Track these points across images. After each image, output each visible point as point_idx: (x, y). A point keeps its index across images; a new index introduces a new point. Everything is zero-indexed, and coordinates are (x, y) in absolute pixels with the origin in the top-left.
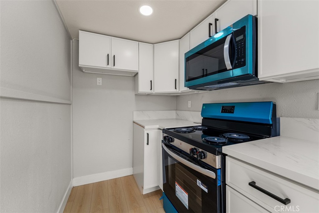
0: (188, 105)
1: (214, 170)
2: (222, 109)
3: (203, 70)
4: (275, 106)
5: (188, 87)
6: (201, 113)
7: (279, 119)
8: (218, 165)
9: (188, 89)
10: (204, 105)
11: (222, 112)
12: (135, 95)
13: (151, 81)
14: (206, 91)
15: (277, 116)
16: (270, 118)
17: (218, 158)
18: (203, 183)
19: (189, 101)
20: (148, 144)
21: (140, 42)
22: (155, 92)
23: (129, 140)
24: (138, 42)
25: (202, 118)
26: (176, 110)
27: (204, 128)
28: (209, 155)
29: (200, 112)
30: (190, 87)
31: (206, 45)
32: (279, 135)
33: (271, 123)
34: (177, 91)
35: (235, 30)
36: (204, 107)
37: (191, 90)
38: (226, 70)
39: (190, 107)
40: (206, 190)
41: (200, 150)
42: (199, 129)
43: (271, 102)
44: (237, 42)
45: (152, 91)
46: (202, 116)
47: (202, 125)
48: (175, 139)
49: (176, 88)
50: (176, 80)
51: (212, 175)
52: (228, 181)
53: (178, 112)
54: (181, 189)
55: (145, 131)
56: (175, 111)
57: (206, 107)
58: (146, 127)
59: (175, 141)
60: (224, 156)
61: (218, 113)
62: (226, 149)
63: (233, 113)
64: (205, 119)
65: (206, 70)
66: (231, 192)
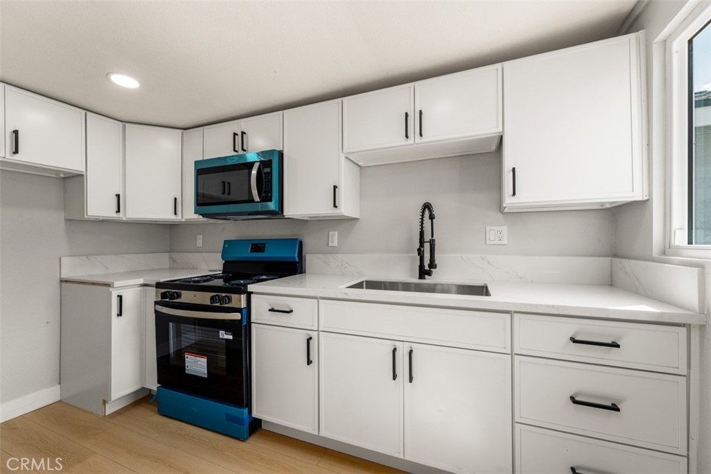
0: (196, 242)
1: (239, 310)
2: (252, 248)
3: (224, 182)
4: (301, 243)
5: (201, 215)
6: (220, 254)
7: (305, 256)
8: (243, 305)
9: (201, 217)
10: (226, 242)
11: (251, 251)
12: (67, 220)
13: (118, 196)
14: (229, 221)
15: (303, 254)
16: (296, 255)
17: (243, 297)
18: (227, 331)
19: (198, 236)
20: (120, 314)
21: (88, 113)
22: (127, 217)
23: (47, 323)
24: (84, 112)
25: (224, 262)
26: (170, 252)
27: (225, 275)
28: (234, 297)
29: (218, 252)
30: (204, 215)
31: (229, 163)
32: (305, 272)
33: (297, 260)
34: (179, 217)
35: (262, 159)
36: (226, 246)
37: (205, 219)
38: (252, 201)
39: (201, 245)
40: (231, 337)
41: (224, 295)
42: (219, 278)
43: (297, 239)
44: (265, 173)
45: (121, 215)
46: (223, 259)
47: (223, 273)
48: (182, 292)
49: (175, 214)
50: (175, 199)
51: (237, 316)
52: (253, 319)
53: (175, 255)
54: (195, 358)
55: (113, 292)
56: (168, 254)
57: (229, 245)
58: (116, 284)
59: (183, 296)
60: (249, 294)
61: (246, 253)
62: (251, 288)
63: (263, 251)
64: (227, 264)
65: (229, 183)
66: (256, 328)
